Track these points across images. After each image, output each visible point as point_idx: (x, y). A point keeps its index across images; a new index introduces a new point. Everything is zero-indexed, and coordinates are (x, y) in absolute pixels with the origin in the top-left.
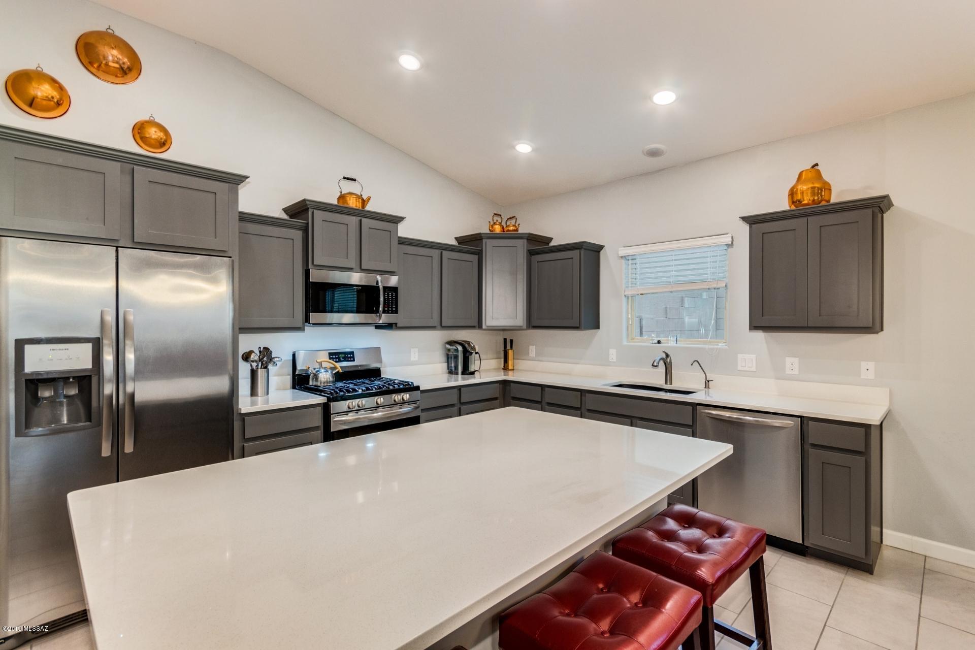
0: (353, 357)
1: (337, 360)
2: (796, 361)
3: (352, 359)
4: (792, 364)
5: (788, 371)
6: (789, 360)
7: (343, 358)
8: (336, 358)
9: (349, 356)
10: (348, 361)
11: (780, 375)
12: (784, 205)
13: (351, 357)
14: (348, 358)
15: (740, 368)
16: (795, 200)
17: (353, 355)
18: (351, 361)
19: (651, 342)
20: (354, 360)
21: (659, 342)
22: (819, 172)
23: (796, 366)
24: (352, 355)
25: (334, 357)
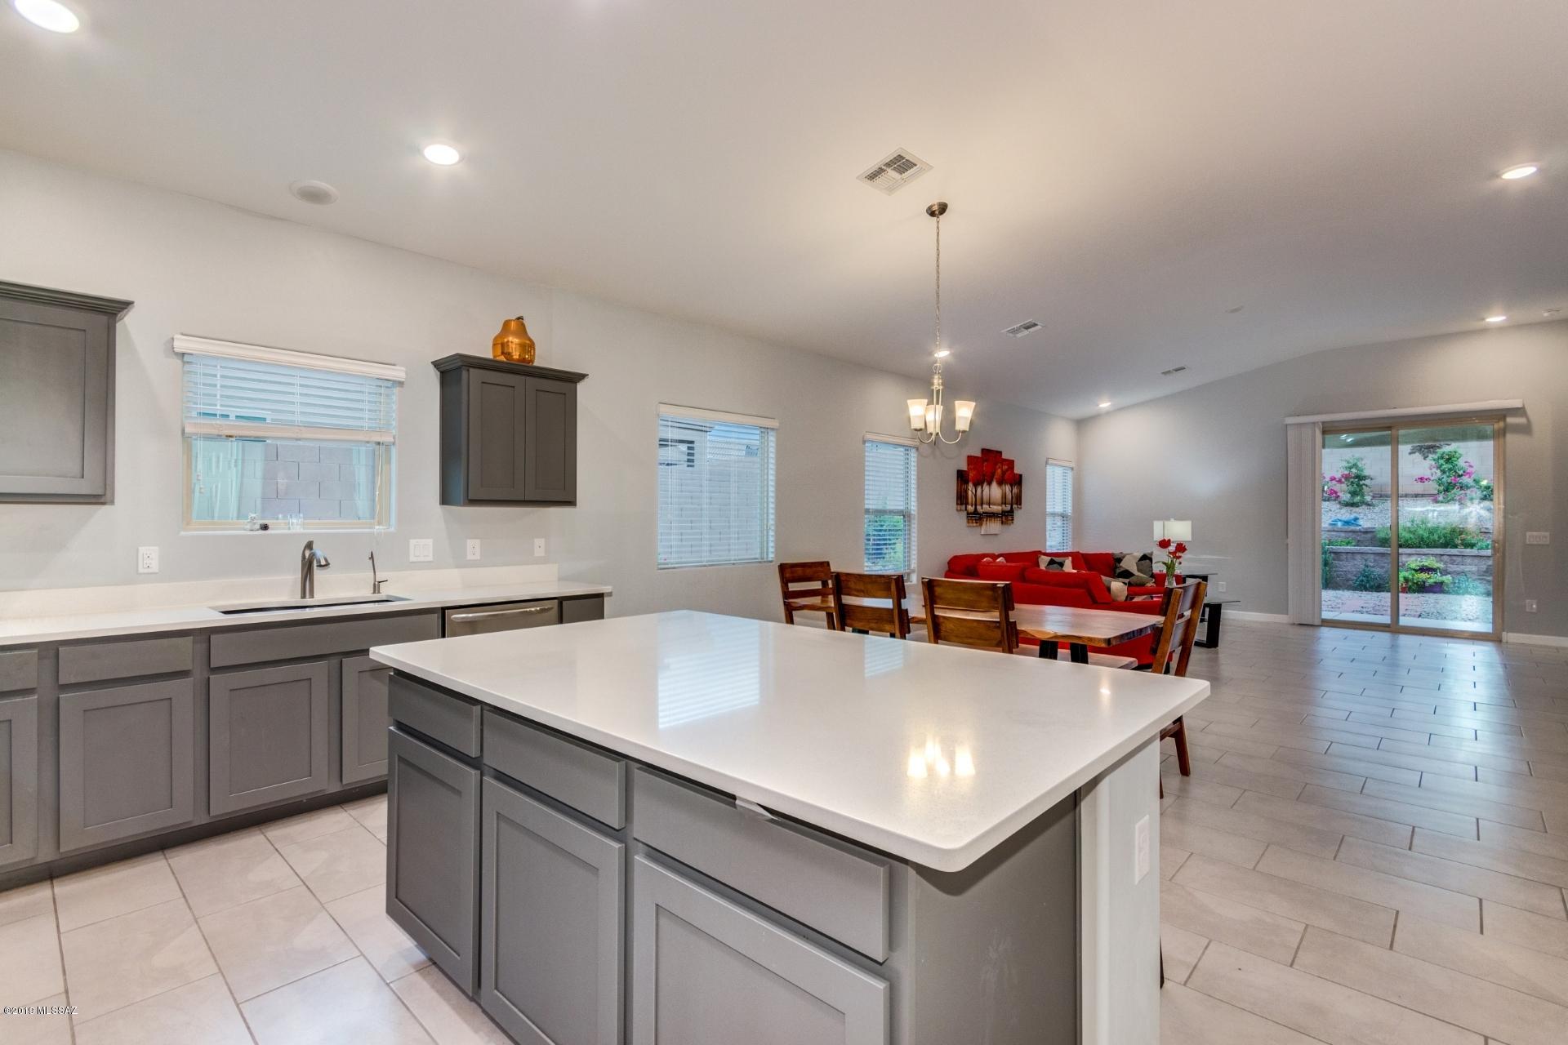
2: (477, 542)
4: (473, 548)
5: (470, 557)
6: (470, 543)
11: (461, 563)
12: (487, 353)
15: (412, 559)
16: (506, 351)
19: (248, 527)
21: (265, 527)
22: (523, 325)
23: (478, 550)
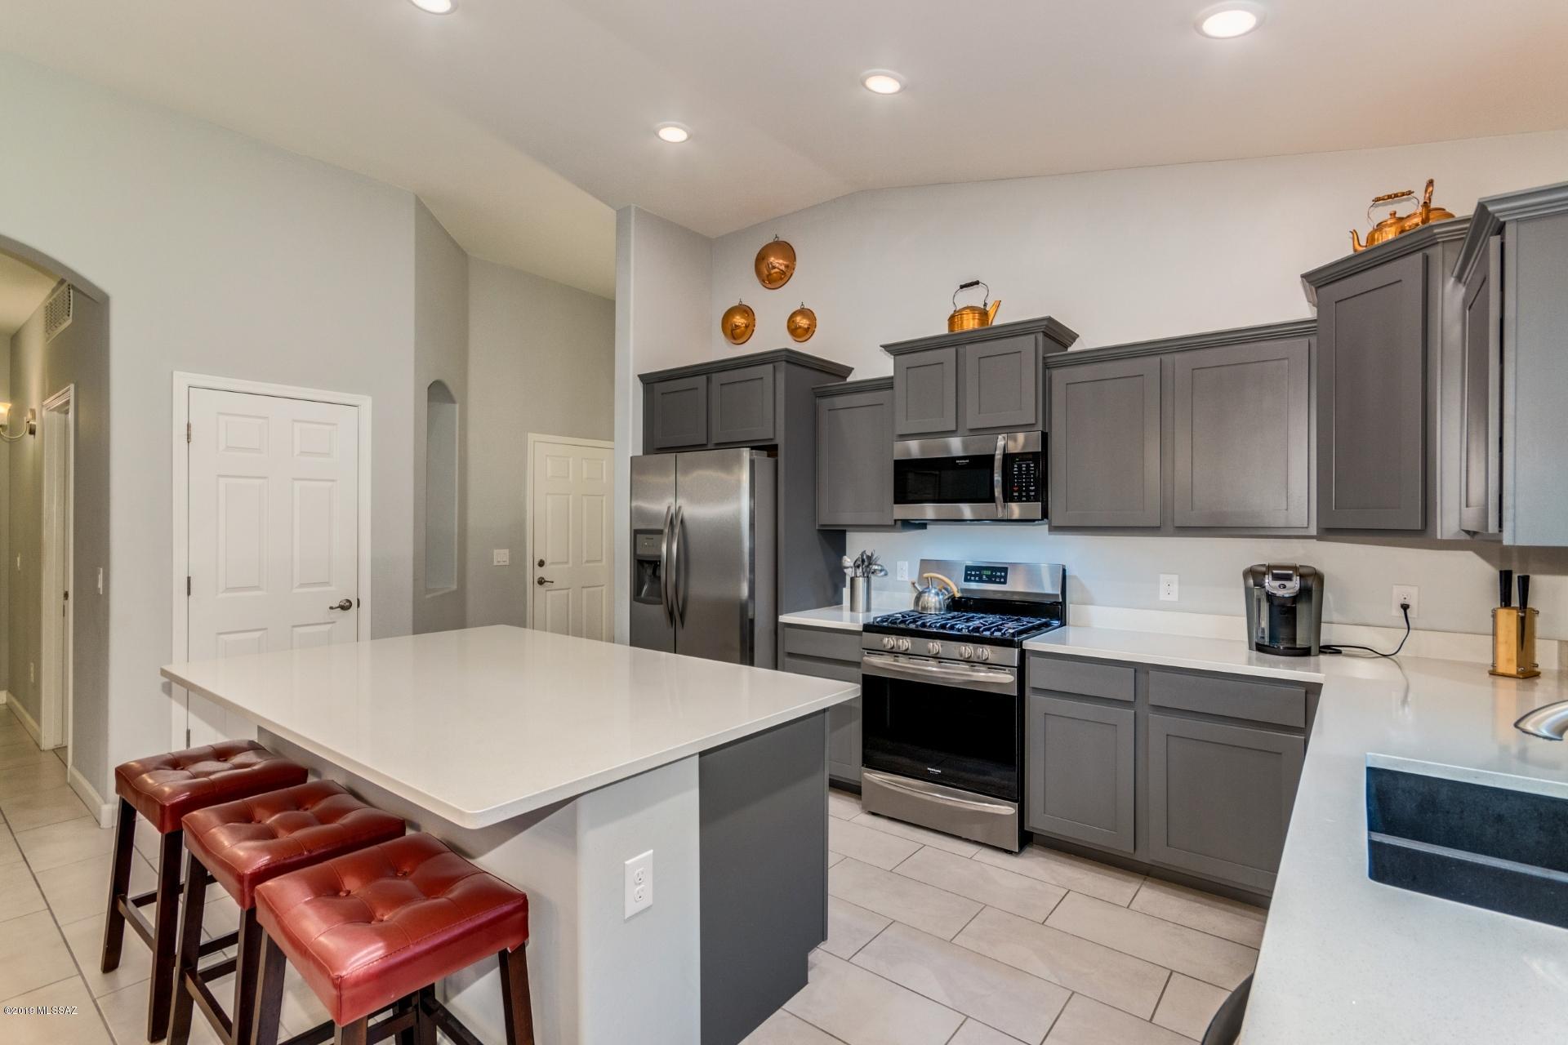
0: (1005, 578)
1: (977, 578)
3: (1002, 580)
7: (987, 576)
8: (975, 576)
9: (999, 574)
10: (995, 582)
13: (1001, 577)
14: (996, 577)
17: (1006, 574)
18: (1000, 583)
20: (1005, 583)
24: (1003, 574)
25: (973, 573)
